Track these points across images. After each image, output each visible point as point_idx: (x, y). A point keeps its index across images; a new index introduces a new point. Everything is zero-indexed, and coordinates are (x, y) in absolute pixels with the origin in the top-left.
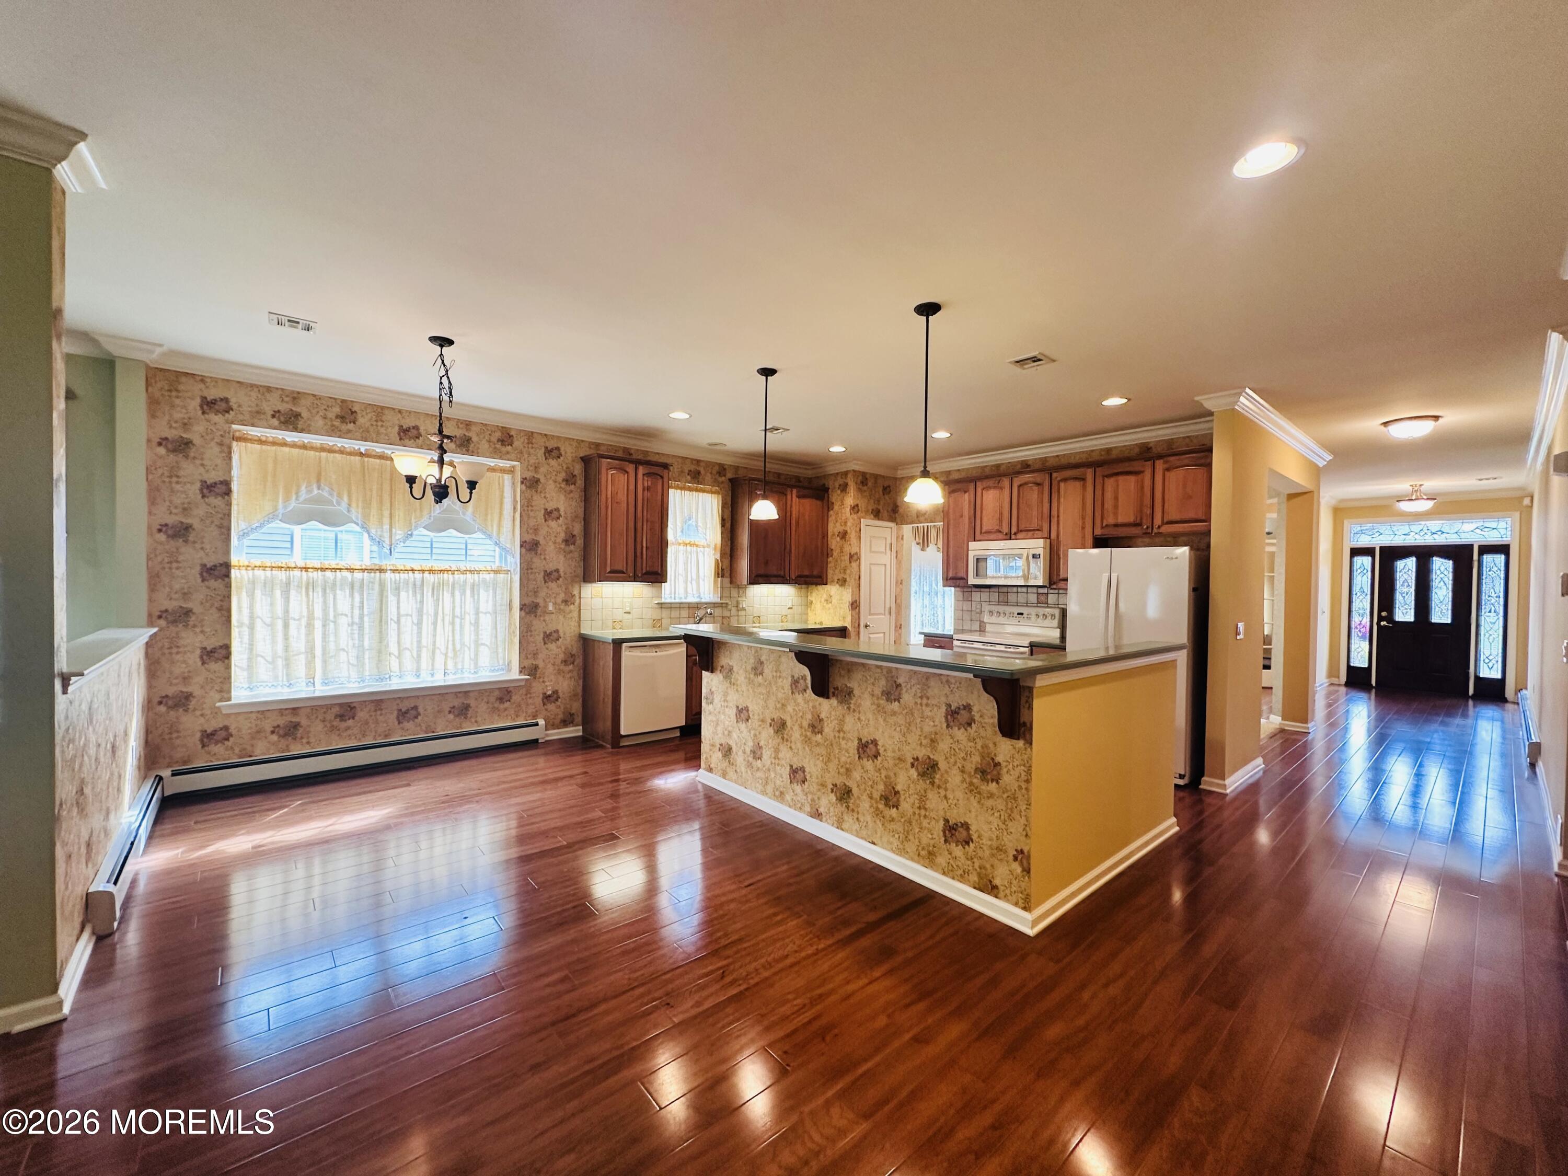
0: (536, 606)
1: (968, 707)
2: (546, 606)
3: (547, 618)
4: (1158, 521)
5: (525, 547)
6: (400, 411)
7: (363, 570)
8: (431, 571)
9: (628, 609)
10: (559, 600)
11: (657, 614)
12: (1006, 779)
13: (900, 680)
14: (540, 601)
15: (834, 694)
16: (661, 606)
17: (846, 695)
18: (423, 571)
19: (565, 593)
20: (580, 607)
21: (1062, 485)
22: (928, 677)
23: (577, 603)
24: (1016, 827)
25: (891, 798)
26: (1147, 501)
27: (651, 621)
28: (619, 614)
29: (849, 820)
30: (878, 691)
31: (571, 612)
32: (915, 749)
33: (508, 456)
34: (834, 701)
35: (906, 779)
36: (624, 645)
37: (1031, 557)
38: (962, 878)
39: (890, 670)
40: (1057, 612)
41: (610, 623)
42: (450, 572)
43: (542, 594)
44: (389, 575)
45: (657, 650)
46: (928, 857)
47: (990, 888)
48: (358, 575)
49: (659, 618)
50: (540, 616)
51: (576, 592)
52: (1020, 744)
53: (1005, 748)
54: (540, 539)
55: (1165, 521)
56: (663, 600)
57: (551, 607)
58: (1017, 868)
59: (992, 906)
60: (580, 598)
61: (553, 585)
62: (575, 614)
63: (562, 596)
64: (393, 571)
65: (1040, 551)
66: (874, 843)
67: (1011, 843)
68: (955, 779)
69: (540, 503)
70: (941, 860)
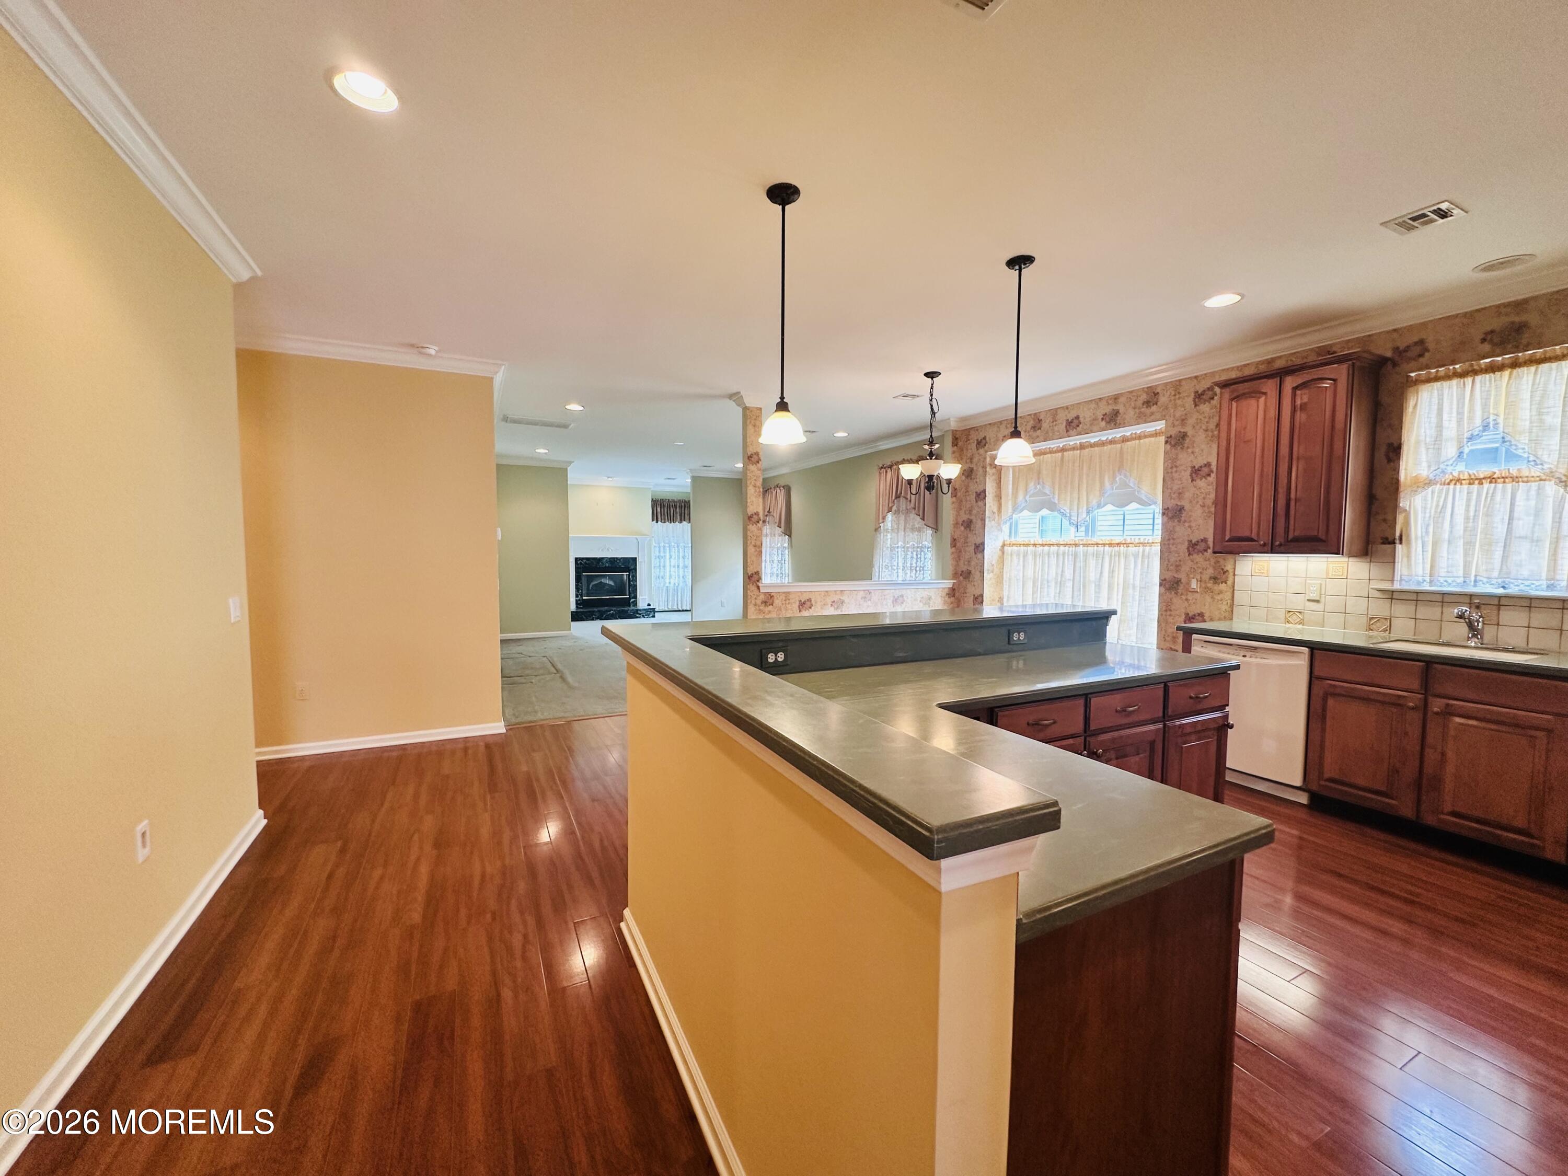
0: (1178, 582)
2: (1189, 583)
3: (1190, 596)
5: (1167, 516)
6: (1067, 408)
7: (1065, 545)
8: (1111, 545)
9: (1314, 596)
10: (1206, 577)
11: (1381, 608)
14: (1182, 576)
16: (1392, 596)
18: (1104, 545)
19: (1215, 568)
20: (1234, 587)
23: (1229, 583)
27: (1364, 620)
28: (1298, 602)
31: (1221, 592)
33: (1153, 417)
36: (1194, 636)
41: (1282, 614)
42: (1125, 545)
43: (1185, 568)
44: (1081, 548)
45: (1248, 654)
48: (1062, 548)
49: (1386, 614)
50: (1182, 594)
51: (1229, 567)
54: (1185, 504)
56: (1397, 586)
57: (1194, 584)
60: (1234, 575)
61: (1198, 558)
62: (1228, 596)
63: (1210, 572)
64: (1084, 545)
69: (1186, 460)
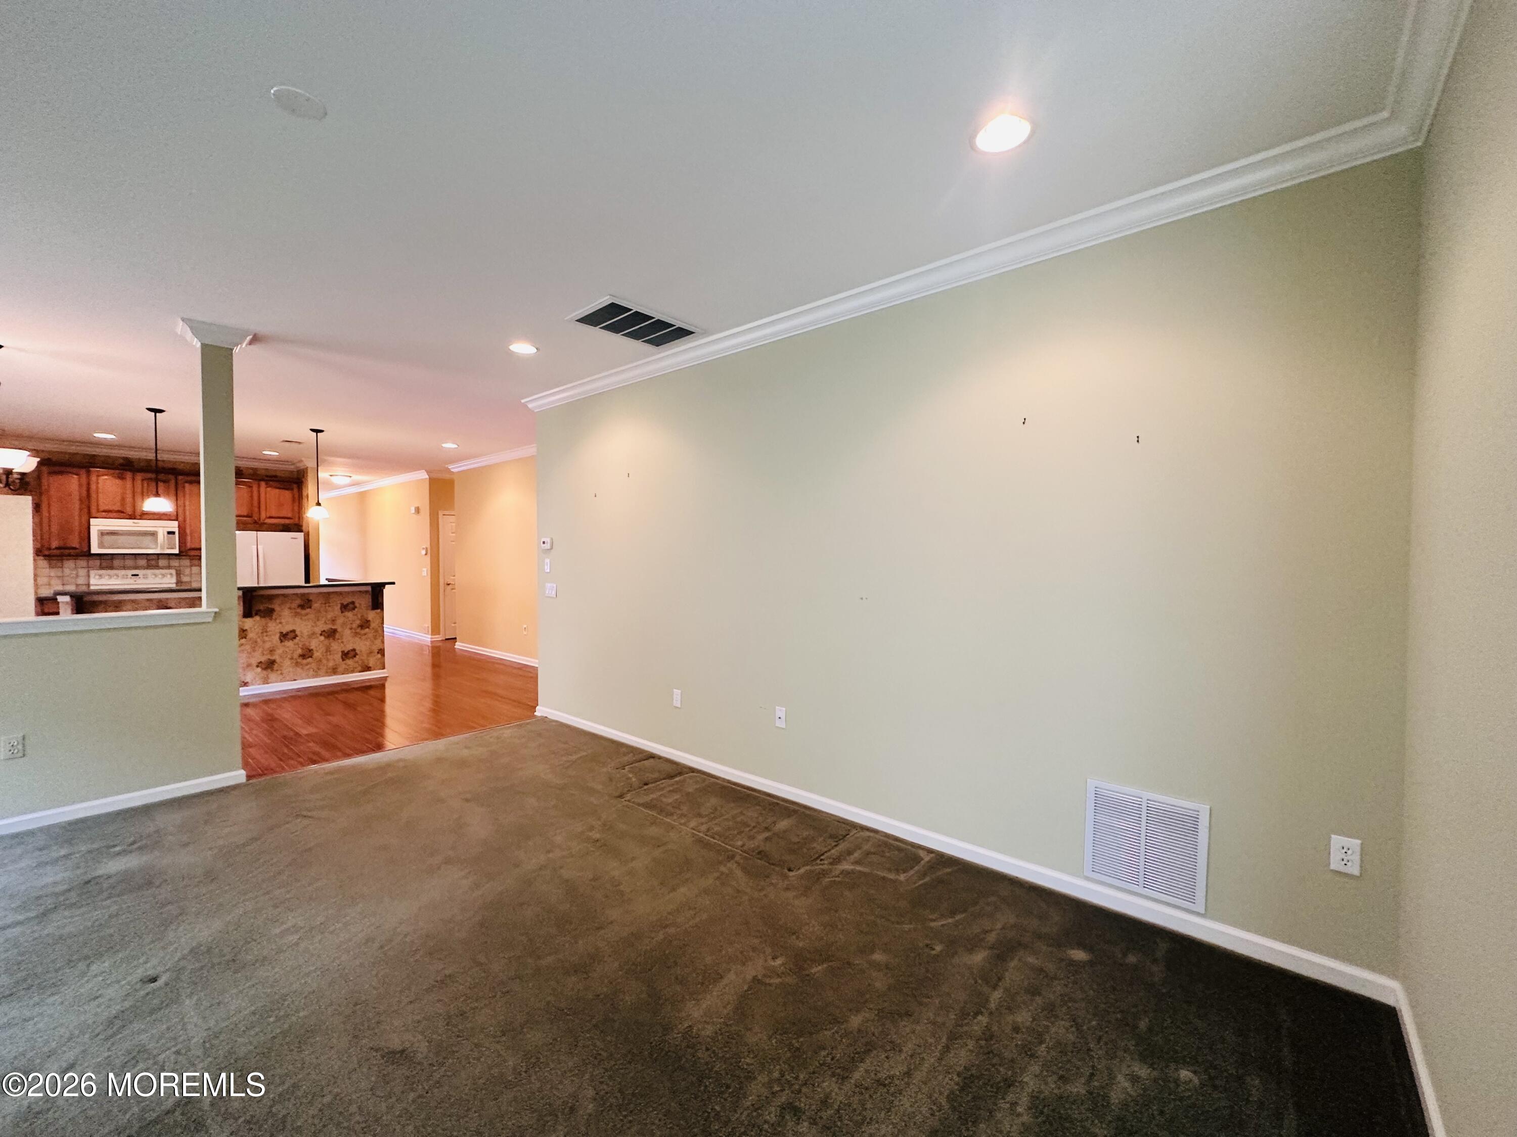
1: (353, 603)
4: (263, 515)
12: (373, 625)
13: (311, 598)
15: (256, 614)
17: (269, 613)
21: (187, 485)
22: (329, 593)
24: (378, 642)
25: (307, 654)
26: (256, 504)
29: (273, 676)
30: (294, 605)
32: (322, 626)
34: (257, 618)
35: (316, 644)
37: (166, 534)
38: (353, 672)
39: (303, 595)
40: (173, 572)
46: (334, 671)
47: (368, 669)
52: (379, 611)
53: (372, 615)
55: (268, 516)
58: (379, 656)
59: (369, 675)
65: (176, 530)
66: (295, 680)
67: (375, 648)
68: (347, 632)
70: (340, 669)
